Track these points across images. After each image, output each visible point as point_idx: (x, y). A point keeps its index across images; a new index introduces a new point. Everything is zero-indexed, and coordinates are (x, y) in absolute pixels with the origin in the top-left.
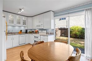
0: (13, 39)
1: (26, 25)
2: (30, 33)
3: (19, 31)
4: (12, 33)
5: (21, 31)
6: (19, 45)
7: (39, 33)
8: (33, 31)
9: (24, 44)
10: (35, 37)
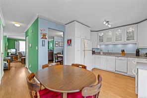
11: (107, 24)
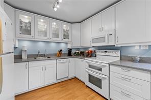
0: (44, 69)
1: (69, 40)
2: (77, 55)
3: (57, 52)
4: (44, 55)
5: (61, 51)
6: (57, 80)
7: (96, 56)
8: (82, 50)
9: (67, 79)
10: (90, 66)
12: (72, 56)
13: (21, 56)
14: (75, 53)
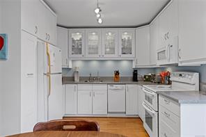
0: (92, 95)
1: (133, 55)
6: (108, 112)
11: (98, 16)
12: (137, 81)
13: (74, 78)
14: (145, 76)
